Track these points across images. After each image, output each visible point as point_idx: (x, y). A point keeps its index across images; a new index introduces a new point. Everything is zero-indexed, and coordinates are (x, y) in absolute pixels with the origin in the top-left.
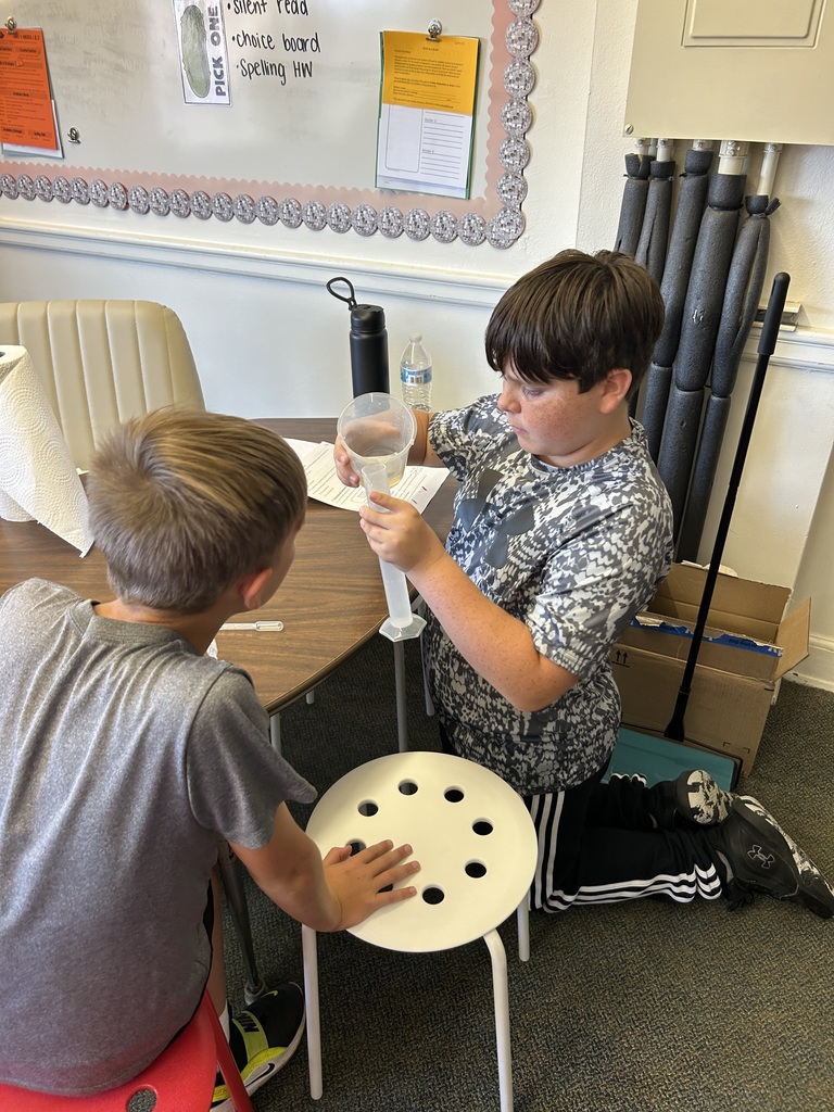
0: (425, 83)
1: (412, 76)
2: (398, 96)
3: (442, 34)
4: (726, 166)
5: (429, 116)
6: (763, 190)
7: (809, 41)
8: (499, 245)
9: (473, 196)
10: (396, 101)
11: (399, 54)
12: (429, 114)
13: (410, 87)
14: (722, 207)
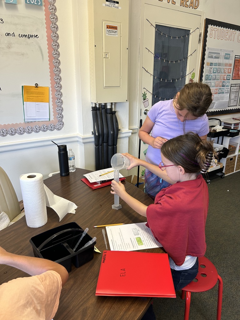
0: (35, 97)
1: (31, 95)
2: (28, 100)
3: (38, 86)
4: (109, 107)
5: (37, 104)
6: (113, 110)
7: (120, 87)
8: (59, 129)
9: (51, 120)
10: (28, 101)
11: (27, 90)
12: (37, 103)
13: (31, 98)
14: (110, 114)
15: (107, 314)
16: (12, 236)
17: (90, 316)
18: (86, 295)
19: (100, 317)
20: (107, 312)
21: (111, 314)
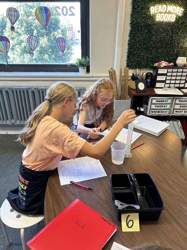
15: (64, 204)
16: (180, 181)
17: (70, 196)
18: (86, 200)
19: (65, 200)
20: (64, 205)
21: (61, 207)
